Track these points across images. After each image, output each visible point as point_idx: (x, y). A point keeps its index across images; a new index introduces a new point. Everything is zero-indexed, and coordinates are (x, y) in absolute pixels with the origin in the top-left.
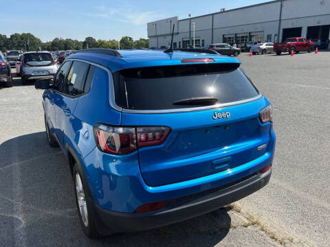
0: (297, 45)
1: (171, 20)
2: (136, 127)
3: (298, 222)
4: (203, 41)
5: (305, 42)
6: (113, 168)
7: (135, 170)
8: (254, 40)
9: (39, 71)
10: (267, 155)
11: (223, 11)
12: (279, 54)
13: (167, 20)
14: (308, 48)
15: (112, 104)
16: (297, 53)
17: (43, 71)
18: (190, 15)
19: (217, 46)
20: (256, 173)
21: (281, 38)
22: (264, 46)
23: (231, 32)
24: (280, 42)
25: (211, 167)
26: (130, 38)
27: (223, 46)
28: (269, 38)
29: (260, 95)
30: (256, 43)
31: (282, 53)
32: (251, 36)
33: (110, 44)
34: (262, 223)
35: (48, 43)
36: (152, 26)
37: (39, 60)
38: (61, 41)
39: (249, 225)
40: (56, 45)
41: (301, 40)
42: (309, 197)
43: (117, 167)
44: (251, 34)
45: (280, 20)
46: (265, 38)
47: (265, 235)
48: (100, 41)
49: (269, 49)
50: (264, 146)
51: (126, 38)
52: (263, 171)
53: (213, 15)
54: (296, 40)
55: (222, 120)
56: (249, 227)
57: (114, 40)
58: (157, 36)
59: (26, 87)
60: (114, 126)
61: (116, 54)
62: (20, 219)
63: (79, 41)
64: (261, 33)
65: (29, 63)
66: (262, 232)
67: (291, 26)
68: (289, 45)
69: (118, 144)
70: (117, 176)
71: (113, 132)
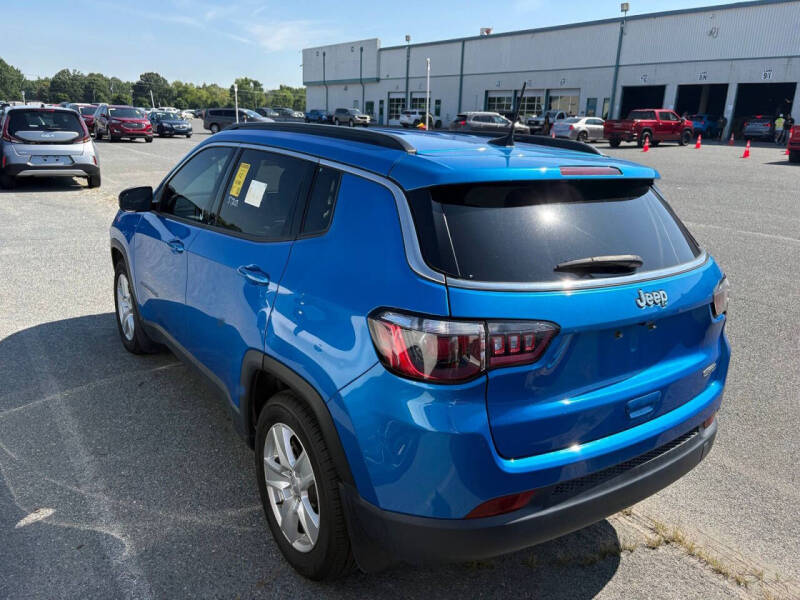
0: (656, 126)
1: (361, 48)
2: (485, 321)
3: (760, 536)
4: (438, 102)
5: (673, 121)
7: (476, 419)
8: (557, 107)
9: (46, 157)
10: (714, 386)
11: (486, 36)
12: (615, 145)
13: (351, 46)
14: (682, 137)
15: (416, 260)
16: (654, 144)
17: (57, 157)
18: (408, 38)
19: (477, 118)
20: (697, 429)
21: (617, 108)
22: (582, 124)
23: (506, 87)
24: (616, 116)
25: (618, 416)
26: (256, 84)
27: (490, 119)
28: (591, 108)
30: (561, 116)
31: (623, 143)
32: (550, 100)
36: (314, 57)
38: (75, 78)
39: (659, 543)
41: (666, 116)
44: (552, 94)
45: (618, 66)
46: (583, 106)
47: (699, 565)
48: (178, 85)
49: (593, 132)
50: (711, 368)
51: (247, 81)
52: (705, 425)
53: (463, 41)
54: (652, 115)
55: (653, 309)
56: (661, 549)
58: (325, 84)
59: (12, 195)
60: (422, 317)
62: (116, 534)
63: (124, 81)
64: (570, 94)
65: (20, 133)
67: (640, 83)
68: (639, 126)
71: (421, 330)
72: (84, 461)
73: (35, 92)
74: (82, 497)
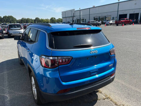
0: (125, 21)
1: (72, 11)
2: (58, 57)
3: (126, 97)
4: (85, 19)
5: (128, 20)
6: (48, 74)
7: (57, 75)
8: (107, 19)
9: (15, 32)
10: (113, 69)
11: (94, 7)
12: (117, 25)
13: (70, 11)
14: (130, 23)
15: (48, 47)
16: (125, 25)
17: (17, 32)
18: (80, 9)
19: (91, 22)
20: (108, 77)
21: (118, 18)
22: (111, 22)
23: (97, 16)
24: (118, 20)
25: (89, 74)
26: (54, 18)
27: (94, 22)
28: (113, 19)
29: (110, 43)
30: (108, 21)
31: (119, 25)
32: (106, 18)
33: (46, 20)
34: (111, 98)
35: (19, 20)
36: (64, 13)
37: (15, 27)
38: (25, 19)
39: (105, 99)
40: (23, 21)
41: (127, 19)
42: (131, 87)
43: (50, 74)
44: (106, 17)
45: (118, 11)
46: (112, 19)
47: (112, 103)
48: (41, 19)
49: (113, 23)
50: (112, 65)
51: (53, 18)
52: (111, 76)
53: (90, 8)
54: (124, 19)
55: (94, 54)
56: (106, 100)
57: (47, 19)
58: (66, 17)
59: (10, 39)
61: (49, 25)
62: (7, 96)
64: (109, 17)
65: (11, 28)
66: (111, 102)
67: (122, 14)
68: (122, 21)
69: (50, 64)
70: (49, 78)
71: (48, 59)
72: (6, 83)
73: (18, 22)
74: (4, 90)
